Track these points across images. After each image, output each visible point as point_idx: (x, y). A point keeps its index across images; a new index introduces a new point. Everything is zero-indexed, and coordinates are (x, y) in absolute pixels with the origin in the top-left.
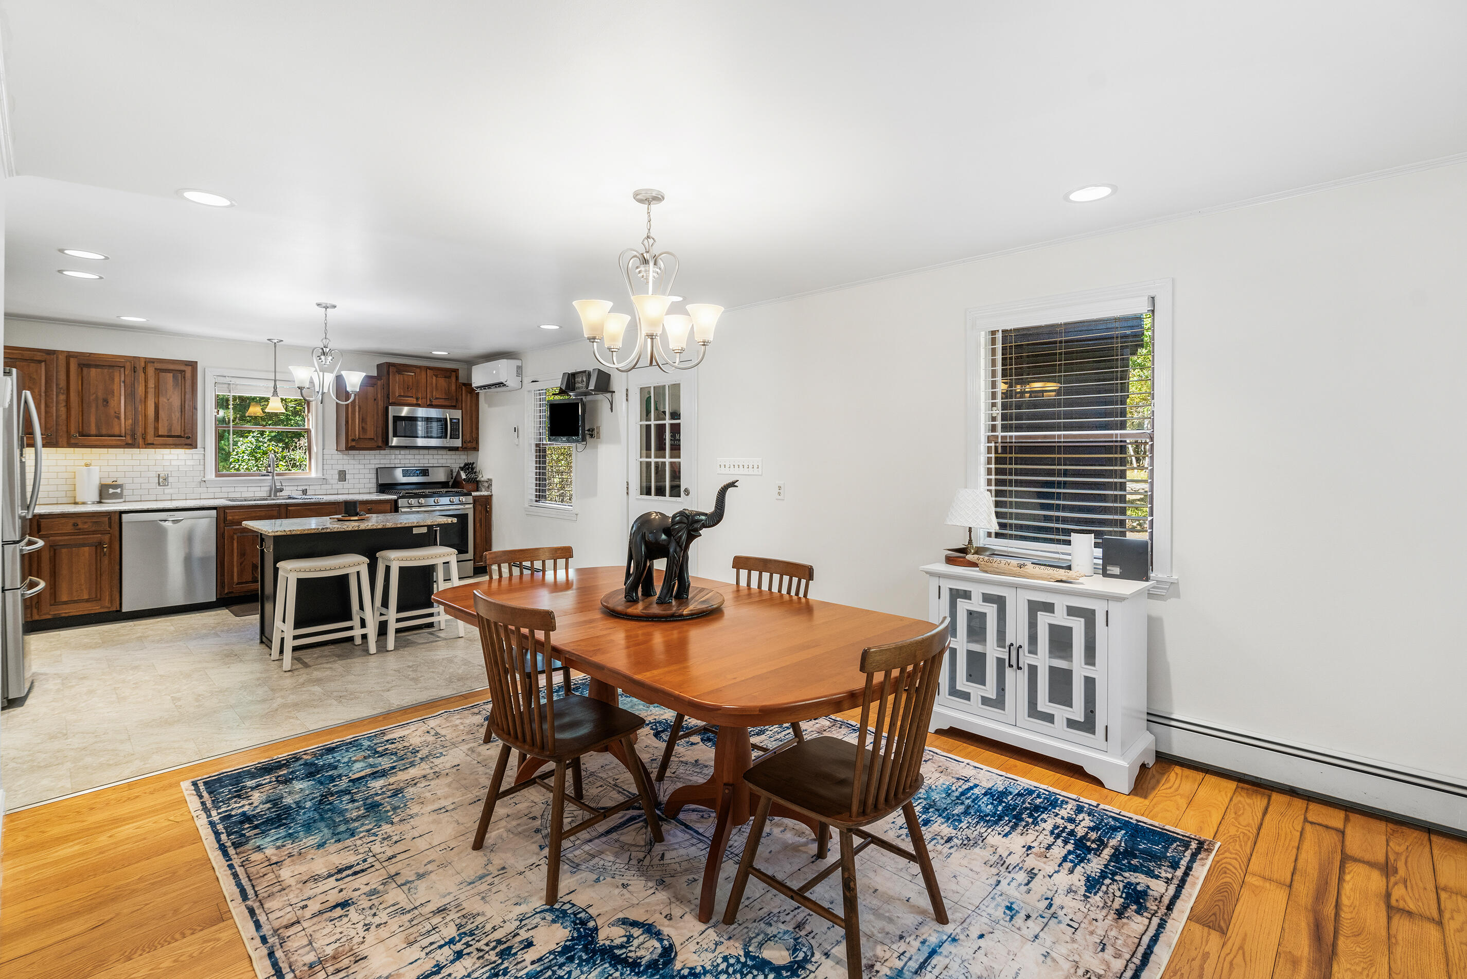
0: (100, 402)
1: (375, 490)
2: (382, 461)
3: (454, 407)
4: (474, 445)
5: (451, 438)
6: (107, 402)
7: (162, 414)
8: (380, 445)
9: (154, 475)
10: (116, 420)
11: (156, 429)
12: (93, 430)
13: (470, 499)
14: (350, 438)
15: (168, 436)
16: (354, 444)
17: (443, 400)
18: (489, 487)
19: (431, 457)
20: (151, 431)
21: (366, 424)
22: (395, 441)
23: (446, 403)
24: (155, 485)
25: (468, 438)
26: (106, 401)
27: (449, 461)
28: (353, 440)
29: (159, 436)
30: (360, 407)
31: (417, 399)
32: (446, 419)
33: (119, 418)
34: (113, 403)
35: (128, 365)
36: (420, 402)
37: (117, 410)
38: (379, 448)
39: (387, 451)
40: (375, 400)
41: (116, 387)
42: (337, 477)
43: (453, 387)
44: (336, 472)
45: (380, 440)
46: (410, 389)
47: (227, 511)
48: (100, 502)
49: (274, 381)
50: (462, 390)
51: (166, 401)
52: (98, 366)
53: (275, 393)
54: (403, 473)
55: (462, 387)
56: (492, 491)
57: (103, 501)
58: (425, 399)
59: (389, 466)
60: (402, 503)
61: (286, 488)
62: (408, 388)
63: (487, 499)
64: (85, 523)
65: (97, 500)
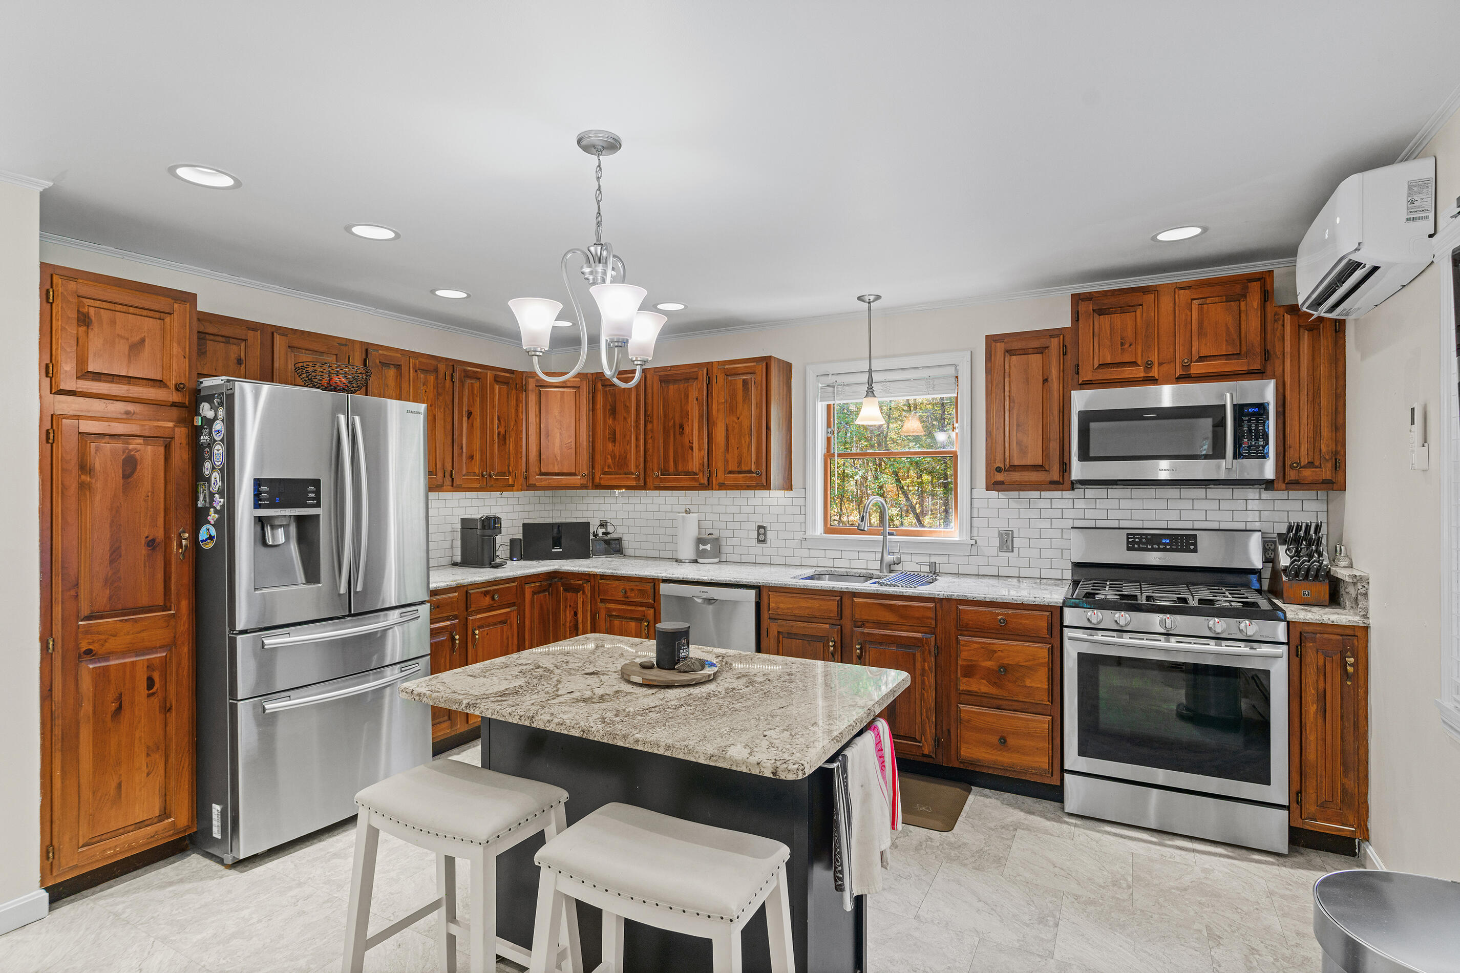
0: (677, 427)
1: (1066, 577)
3: (1259, 374)
4: (1326, 473)
5: (1237, 455)
6: (683, 430)
7: (732, 441)
8: (1056, 478)
9: (754, 527)
10: (690, 451)
11: (727, 462)
12: (672, 465)
13: (1272, 630)
14: (994, 466)
15: (740, 473)
16: (1000, 477)
17: (1221, 360)
18: (1364, 599)
20: (722, 465)
21: (1026, 433)
24: (754, 542)
25: (1301, 451)
26: (682, 427)
28: (999, 470)
29: (730, 472)
30: (1012, 401)
31: (1148, 366)
32: (1224, 406)
33: (692, 448)
34: (687, 429)
35: (702, 374)
36: (1154, 373)
37: (691, 437)
38: (1055, 485)
40: (1046, 380)
41: (690, 406)
42: (996, 542)
43: (1253, 323)
44: (996, 533)
45: (1053, 467)
46: (1127, 346)
47: (770, 593)
48: (696, 561)
49: (870, 371)
50: (1283, 325)
51: (736, 421)
52: (675, 381)
53: (870, 392)
54: (1128, 543)
55: (1283, 316)
56: (1366, 609)
57: (699, 560)
58: (1173, 364)
59: (1100, 524)
60: (1071, 617)
61: (903, 558)
62: (1122, 344)
63: (1351, 632)
64: (632, 590)
65: (693, 557)
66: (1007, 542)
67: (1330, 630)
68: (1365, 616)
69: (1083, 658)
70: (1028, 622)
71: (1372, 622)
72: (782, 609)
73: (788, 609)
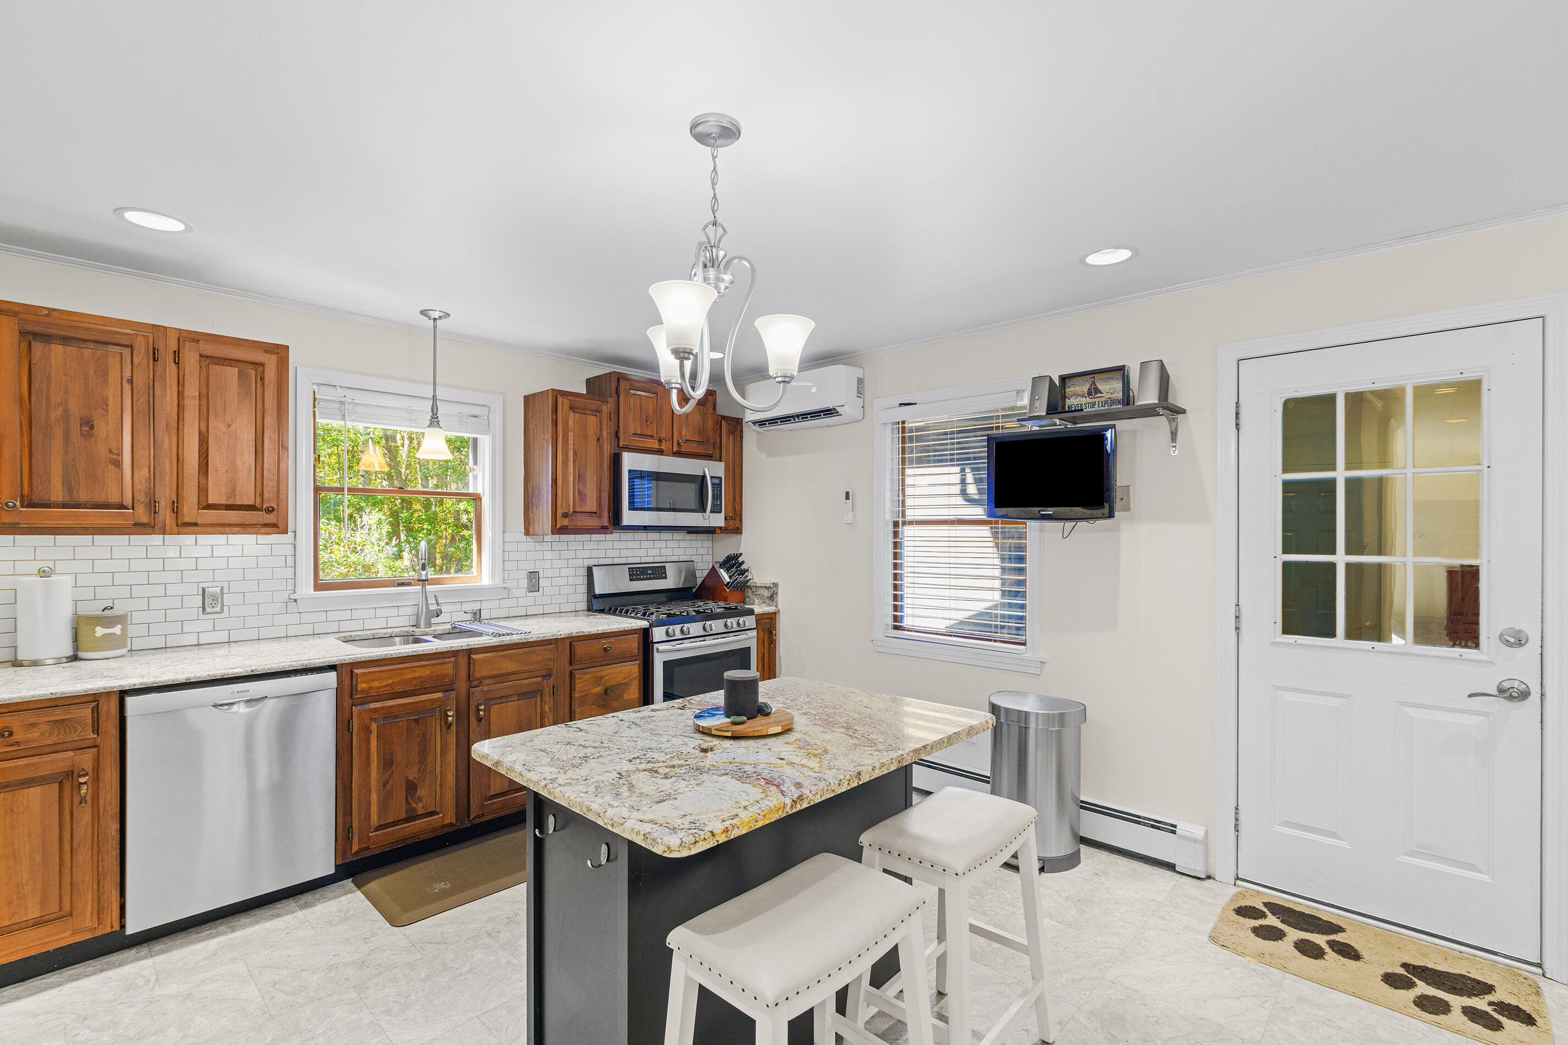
0: (75, 424)
1: (583, 606)
2: (595, 554)
3: (709, 457)
5: (710, 511)
6: (92, 427)
7: (215, 458)
8: (606, 524)
9: (194, 590)
10: (111, 466)
11: (203, 490)
12: (57, 493)
13: (750, 621)
14: (560, 512)
15: (228, 507)
16: (566, 522)
17: (695, 445)
18: (772, 597)
19: (663, 544)
20: (190, 494)
21: (585, 484)
22: (628, 517)
23: (700, 450)
24: (194, 612)
25: (729, 511)
26: (88, 424)
27: (688, 551)
28: (565, 515)
29: (210, 507)
30: (575, 454)
31: (660, 440)
32: (704, 477)
33: (118, 464)
34: (103, 429)
35: (141, 347)
36: (663, 447)
37: (113, 445)
38: (603, 530)
39: (616, 535)
40: (598, 440)
41: (112, 391)
42: (525, 583)
43: (711, 424)
44: (524, 575)
45: (606, 515)
46: (649, 423)
47: (356, 671)
48: (75, 658)
49: (434, 398)
50: (721, 428)
51: (225, 430)
52: (66, 340)
53: (434, 421)
54: (630, 575)
55: (721, 422)
56: (777, 602)
57: (82, 654)
58: (671, 442)
59: (616, 561)
60: (658, 633)
61: (444, 608)
62: (647, 421)
63: (770, 617)
64: (33, 725)
65: (70, 653)
66: (534, 582)
67: (764, 617)
68: (776, 606)
69: (666, 664)
70: (625, 646)
71: (780, 608)
72: (378, 688)
73: (386, 686)
